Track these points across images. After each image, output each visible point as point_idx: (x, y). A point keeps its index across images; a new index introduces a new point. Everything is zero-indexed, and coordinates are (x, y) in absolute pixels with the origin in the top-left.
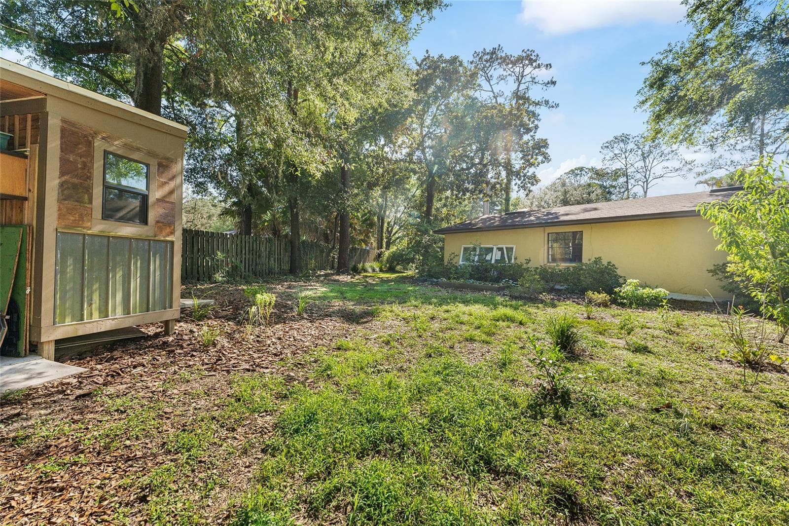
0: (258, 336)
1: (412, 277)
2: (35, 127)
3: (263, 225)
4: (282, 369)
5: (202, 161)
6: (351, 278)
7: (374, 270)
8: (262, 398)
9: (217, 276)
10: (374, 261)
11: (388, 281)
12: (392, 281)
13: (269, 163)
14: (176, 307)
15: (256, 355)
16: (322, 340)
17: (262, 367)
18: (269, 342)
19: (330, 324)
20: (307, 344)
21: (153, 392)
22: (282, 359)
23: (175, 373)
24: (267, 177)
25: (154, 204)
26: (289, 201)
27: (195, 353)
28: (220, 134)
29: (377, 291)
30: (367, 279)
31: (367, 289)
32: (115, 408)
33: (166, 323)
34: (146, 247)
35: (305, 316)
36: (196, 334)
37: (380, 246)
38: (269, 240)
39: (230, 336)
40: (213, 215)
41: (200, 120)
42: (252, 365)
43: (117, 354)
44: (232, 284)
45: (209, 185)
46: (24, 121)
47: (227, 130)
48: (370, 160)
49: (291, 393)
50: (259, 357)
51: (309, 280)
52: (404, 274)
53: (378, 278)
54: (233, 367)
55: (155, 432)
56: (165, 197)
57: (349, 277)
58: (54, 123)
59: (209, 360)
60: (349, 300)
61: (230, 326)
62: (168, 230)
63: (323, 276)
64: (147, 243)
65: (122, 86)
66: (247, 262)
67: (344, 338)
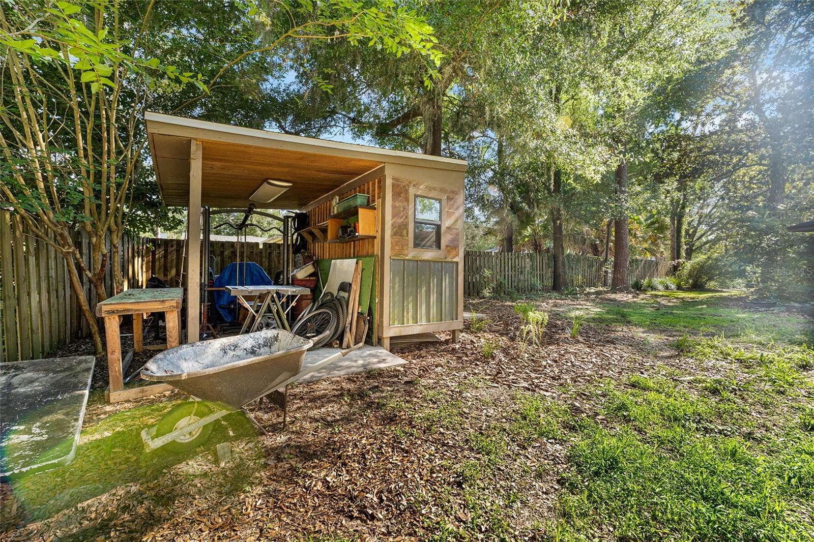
0: (533, 356)
1: (739, 299)
2: (379, 187)
3: (523, 241)
4: (563, 395)
5: (470, 188)
6: (634, 297)
7: (667, 288)
8: (549, 423)
9: (484, 291)
10: (667, 275)
11: (694, 303)
12: (702, 302)
13: (530, 177)
14: (460, 319)
15: (533, 375)
16: (607, 370)
17: (542, 389)
18: (544, 363)
19: (615, 353)
20: (588, 372)
21: (452, 391)
22: (561, 385)
23: (465, 378)
24: (527, 192)
25: (445, 233)
26: (552, 213)
27: (478, 363)
28: (484, 160)
29: (679, 316)
30: (659, 300)
31: (661, 312)
32: (429, 398)
33: (454, 332)
34: (440, 268)
35: (581, 339)
36: (476, 345)
37: (676, 254)
38: (531, 257)
39: (505, 351)
40: (476, 236)
41: (468, 152)
42: (530, 385)
43: (423, 352)
44: (498, 300)
45: (475, 209)
46: (374, 184)
47: (489, 155)
48: (658, 145)
49: (580, 426)
50: (537, 378)
51: (577, 299)
52: (724, 294)
53: (677, 298)
54: (513, 383)
55: (458, 426)
56: (452, 225)
57: (630, 296)
58: (389, 182)
59: (491, 371)
60: (636, 325)
61: (504, 341)
62: (454, 252)
63: (593, 293)
64: (440, 264)
65: (415, 142)
66: (510, 279)
67: (639, 373)
